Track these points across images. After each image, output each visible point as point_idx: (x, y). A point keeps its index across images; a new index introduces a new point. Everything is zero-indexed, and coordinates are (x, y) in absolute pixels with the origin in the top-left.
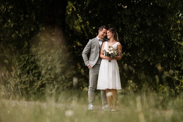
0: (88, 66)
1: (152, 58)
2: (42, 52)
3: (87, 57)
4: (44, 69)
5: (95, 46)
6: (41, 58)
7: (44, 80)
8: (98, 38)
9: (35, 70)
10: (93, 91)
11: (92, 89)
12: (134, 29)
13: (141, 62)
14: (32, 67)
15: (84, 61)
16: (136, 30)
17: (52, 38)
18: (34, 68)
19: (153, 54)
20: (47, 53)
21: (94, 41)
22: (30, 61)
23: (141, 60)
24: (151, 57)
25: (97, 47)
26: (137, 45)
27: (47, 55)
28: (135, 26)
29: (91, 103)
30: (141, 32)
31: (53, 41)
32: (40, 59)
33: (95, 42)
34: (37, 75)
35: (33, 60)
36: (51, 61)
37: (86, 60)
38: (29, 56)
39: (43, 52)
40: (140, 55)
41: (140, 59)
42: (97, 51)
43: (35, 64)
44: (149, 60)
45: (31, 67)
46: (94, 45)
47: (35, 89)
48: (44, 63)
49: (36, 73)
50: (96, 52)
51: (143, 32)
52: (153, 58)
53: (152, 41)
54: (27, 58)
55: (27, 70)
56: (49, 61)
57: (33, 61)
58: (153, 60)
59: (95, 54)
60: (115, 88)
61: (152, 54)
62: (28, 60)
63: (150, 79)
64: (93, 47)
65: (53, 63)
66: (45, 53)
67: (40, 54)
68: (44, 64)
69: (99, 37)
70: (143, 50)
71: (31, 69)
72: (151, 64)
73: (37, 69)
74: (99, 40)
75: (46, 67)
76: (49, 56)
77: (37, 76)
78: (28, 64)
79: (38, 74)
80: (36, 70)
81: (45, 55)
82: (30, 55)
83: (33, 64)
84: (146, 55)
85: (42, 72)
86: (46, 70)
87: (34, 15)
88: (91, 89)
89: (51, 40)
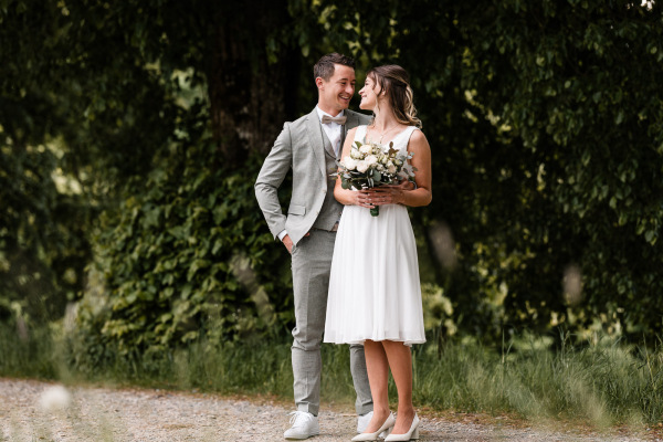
0: (281, 237)
1: (627, 194)
2: (192, 185)
3: (274, 200)
4: (198, 258)
5: (309, 149)
6: (189, 213)
7: (196, 300)
8: (319, 111)
9: (163, 262)
10: (309, 351)
11: (308, 341)
12: (541, 73)
13: (582, 215)
14: (152, 249)
15: (266, 216)
16: (547, 77)
17: (238, 130)
18: (160, 251)
19: (628, 176)
20: (211, 190)
21: (304, 126)
22: (146, 226)
23: (581, 206)
24: (623, 193)
25: (314, 155)
26: (559, 142)
27: (212, 199)
28: (540, 61)
29: (304, 402)
30: (568, 84)
31: (245, 141)
32: (185, 213)
33: (306, 129)
34: (170, 279)
35: (156, 218)
36: (225, 224)
37: (273, 216)
38: (143, 204)
39: (195, 186)
40: (575, 184)
41: (576, 201)
42: (317, 173)
43: (167, 235)
44: (613, 203)
45: (148, 248)
46: (305, 147)
47: (164, 339)
48: (196, 232)
49: (170, 271)
50: (312, 176)
51: (576, 83)
52: (631, 196)
53: (619, 121)
54: (135, 212)
55: (133, 261)
56: (218, 222)
57: (157, 224)
58: (628, 203)
59: (310, 184)
60: (401, 333)
61: (623, 179)
62: (141, 221)
63: (626, 285)
64: (298, 154)
65: (235, 229)
66: (203, 191)
67: (185, 194)
68: (199, 233)
69: (326, 108)
70: (586, 162)
71: (148, 256)
72: (622, 220)
73: (172, 254)
74: (326, 121)
75: (204, 245)
76: (219, 202)
77: (173, 285)
78: (140, 235)
79: (176, 274)
80: (169, 259)
81: (206, 196)
82: (149, 201)
83: (158, 236)
84: (599, 184)
85: (188, 268)
86: (205, 258)
87: (143, 35)
88: (300, 340)
89: (237, 135)
